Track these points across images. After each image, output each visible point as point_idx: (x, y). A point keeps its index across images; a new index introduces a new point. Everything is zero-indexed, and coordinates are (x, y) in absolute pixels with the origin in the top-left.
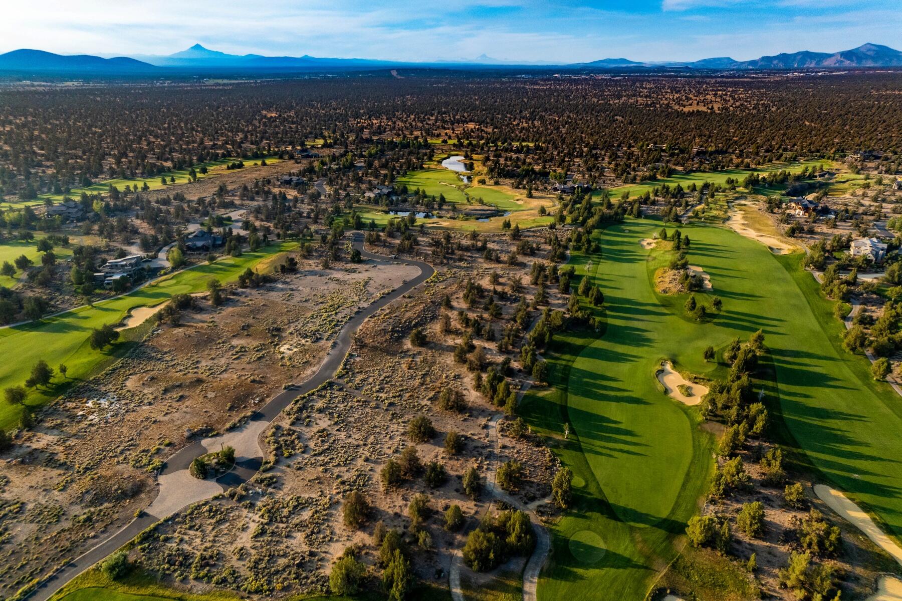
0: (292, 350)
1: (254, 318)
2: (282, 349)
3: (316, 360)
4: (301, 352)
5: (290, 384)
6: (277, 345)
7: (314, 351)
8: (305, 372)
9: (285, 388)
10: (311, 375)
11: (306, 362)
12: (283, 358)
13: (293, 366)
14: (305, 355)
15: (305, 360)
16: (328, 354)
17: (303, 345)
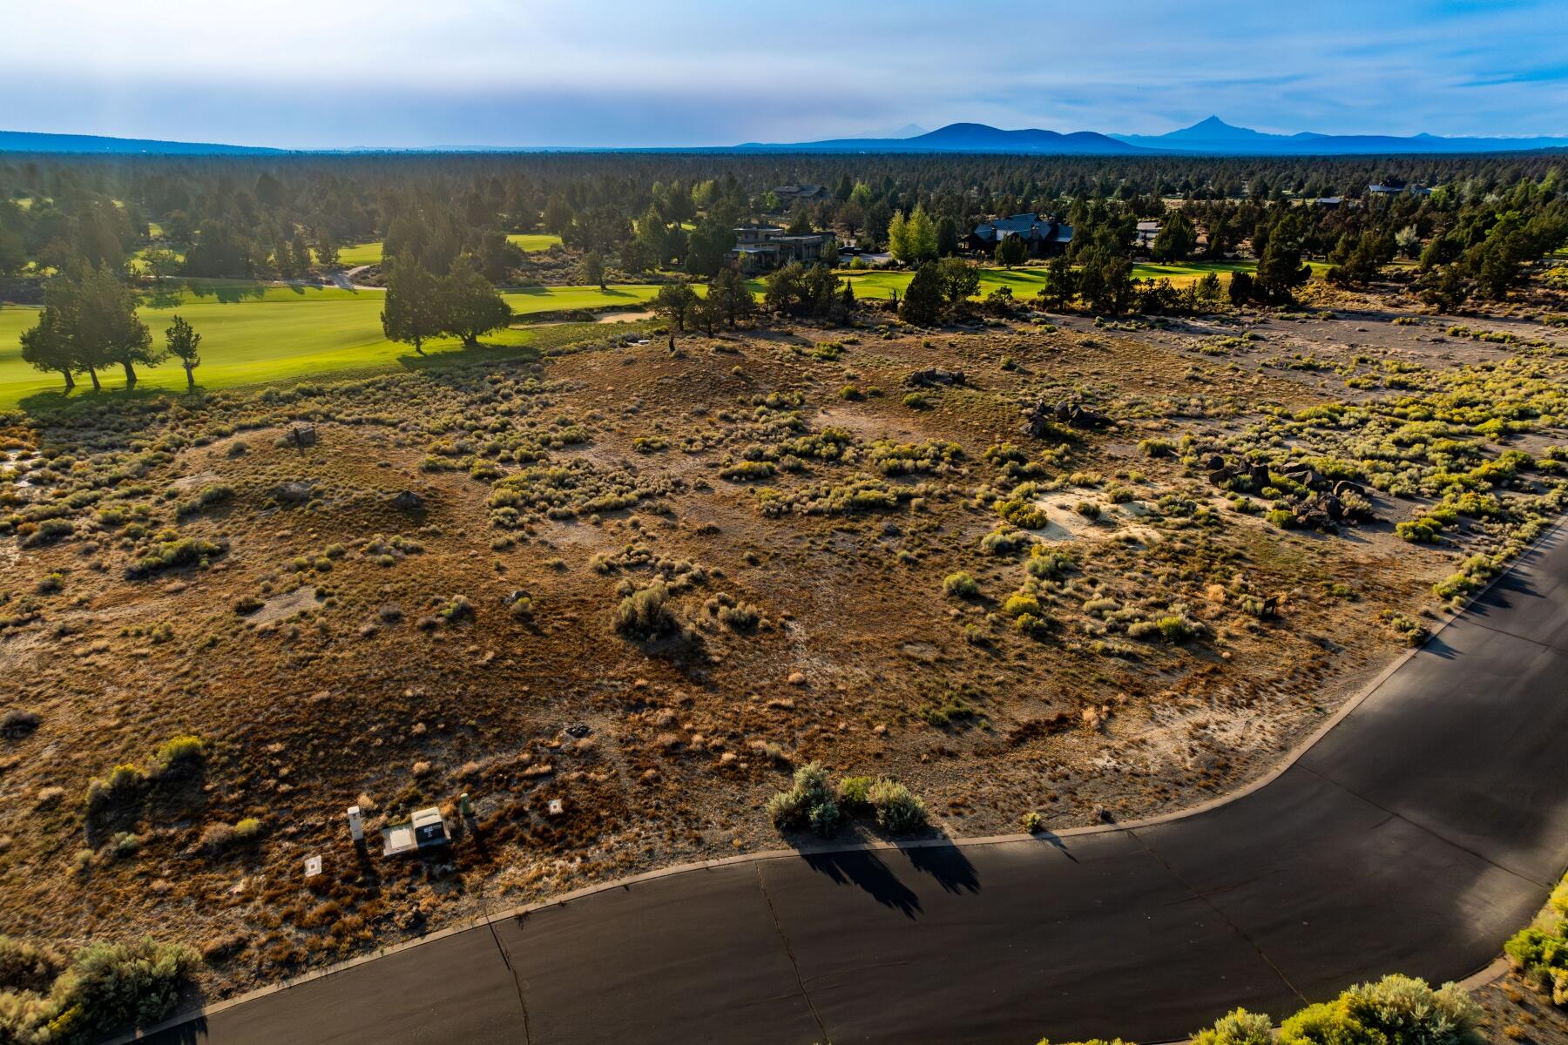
0: (1109, 525)
1: (1009, 367)
2: (1047, 506)
3: (1291, 652)
4: (1177, 557)
5: (881, 791)
6: (1038, 475)
7: (1284, 581)
8: (1130, 725)
9: (792, 824)
10: (1170, 785)
11: (1179, 636)
12: (1011, 551)
13: (1046, 633)
14: (1197, 582)
15: (1177, 615)
16: (1424, 641)
17: (1214, 521)
